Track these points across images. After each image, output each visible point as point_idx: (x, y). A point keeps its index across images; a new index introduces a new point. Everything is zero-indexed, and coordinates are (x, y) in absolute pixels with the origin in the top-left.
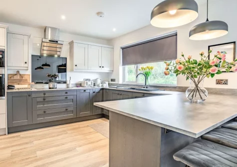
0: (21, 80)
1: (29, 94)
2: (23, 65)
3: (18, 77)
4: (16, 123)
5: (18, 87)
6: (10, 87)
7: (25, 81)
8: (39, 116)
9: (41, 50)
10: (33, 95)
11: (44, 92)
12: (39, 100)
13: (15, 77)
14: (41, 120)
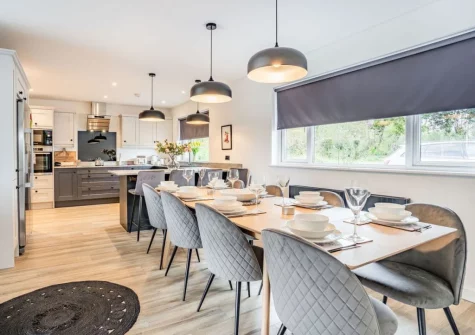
0: (68, 157)
1: (74, 171)
2: (69, 142)
3: (64, 154)
4: (62, 198)
5: (64, 164)
6: (57, 164)
7: (71, 159)
8: (84, 192)
9: (88, 126)
10: (78, 172)
11: (89, 169)
12: (84, 177)
13: (62, 155)
14: (86, 196)
